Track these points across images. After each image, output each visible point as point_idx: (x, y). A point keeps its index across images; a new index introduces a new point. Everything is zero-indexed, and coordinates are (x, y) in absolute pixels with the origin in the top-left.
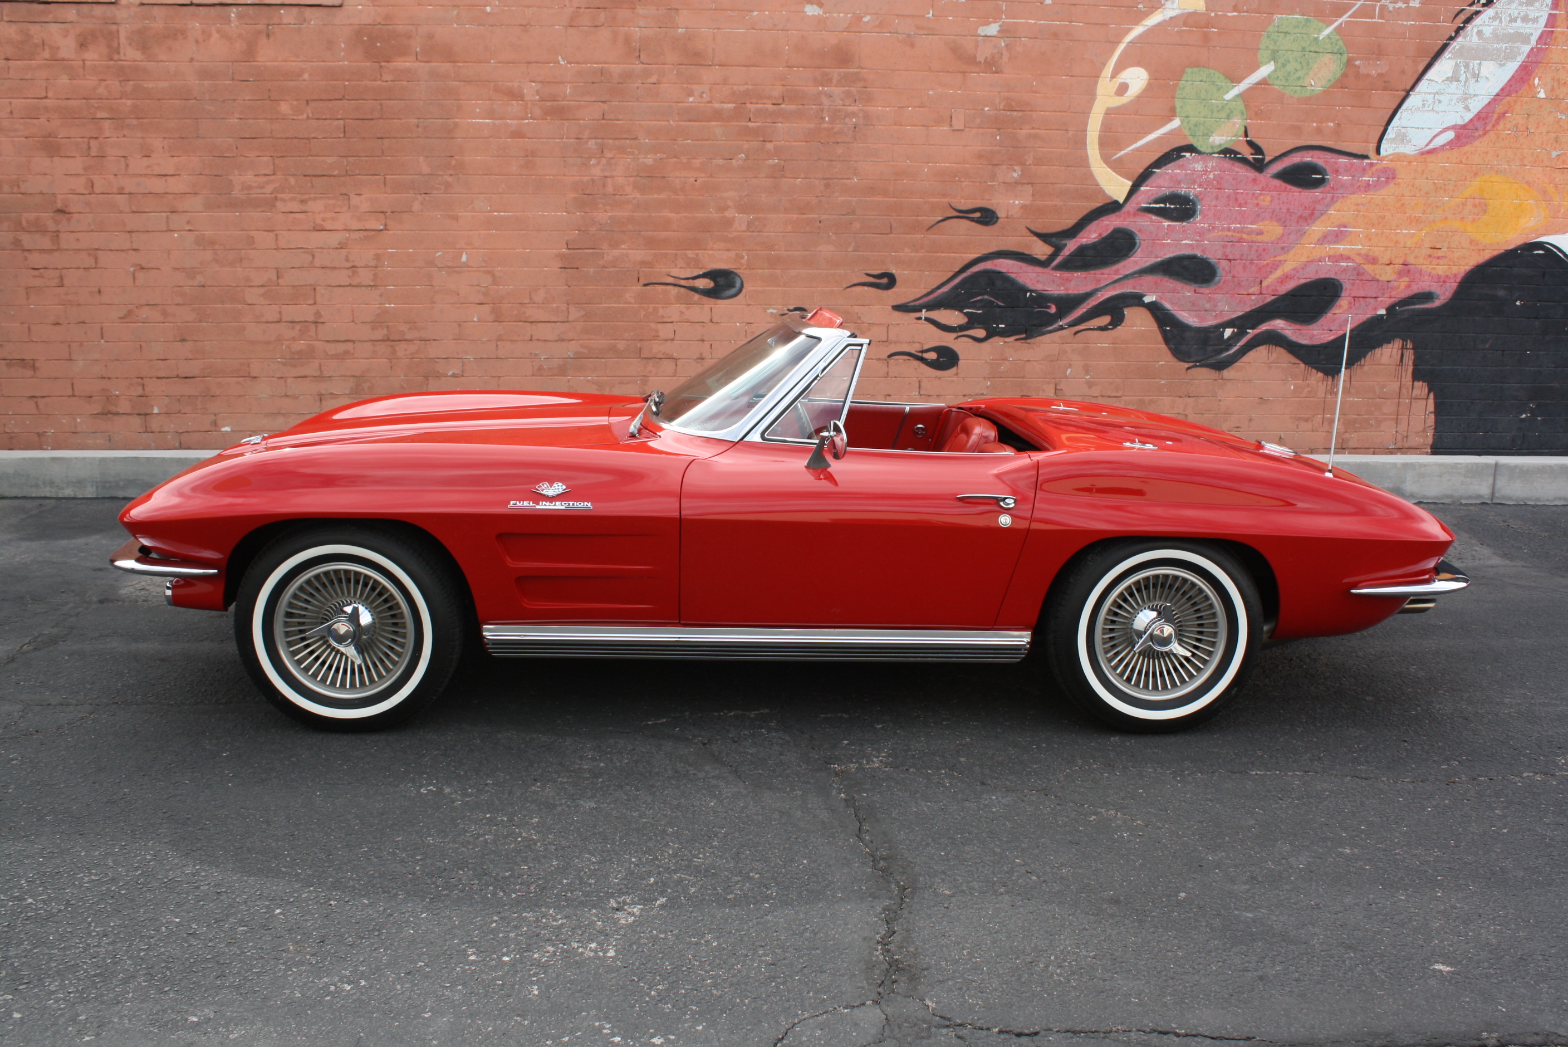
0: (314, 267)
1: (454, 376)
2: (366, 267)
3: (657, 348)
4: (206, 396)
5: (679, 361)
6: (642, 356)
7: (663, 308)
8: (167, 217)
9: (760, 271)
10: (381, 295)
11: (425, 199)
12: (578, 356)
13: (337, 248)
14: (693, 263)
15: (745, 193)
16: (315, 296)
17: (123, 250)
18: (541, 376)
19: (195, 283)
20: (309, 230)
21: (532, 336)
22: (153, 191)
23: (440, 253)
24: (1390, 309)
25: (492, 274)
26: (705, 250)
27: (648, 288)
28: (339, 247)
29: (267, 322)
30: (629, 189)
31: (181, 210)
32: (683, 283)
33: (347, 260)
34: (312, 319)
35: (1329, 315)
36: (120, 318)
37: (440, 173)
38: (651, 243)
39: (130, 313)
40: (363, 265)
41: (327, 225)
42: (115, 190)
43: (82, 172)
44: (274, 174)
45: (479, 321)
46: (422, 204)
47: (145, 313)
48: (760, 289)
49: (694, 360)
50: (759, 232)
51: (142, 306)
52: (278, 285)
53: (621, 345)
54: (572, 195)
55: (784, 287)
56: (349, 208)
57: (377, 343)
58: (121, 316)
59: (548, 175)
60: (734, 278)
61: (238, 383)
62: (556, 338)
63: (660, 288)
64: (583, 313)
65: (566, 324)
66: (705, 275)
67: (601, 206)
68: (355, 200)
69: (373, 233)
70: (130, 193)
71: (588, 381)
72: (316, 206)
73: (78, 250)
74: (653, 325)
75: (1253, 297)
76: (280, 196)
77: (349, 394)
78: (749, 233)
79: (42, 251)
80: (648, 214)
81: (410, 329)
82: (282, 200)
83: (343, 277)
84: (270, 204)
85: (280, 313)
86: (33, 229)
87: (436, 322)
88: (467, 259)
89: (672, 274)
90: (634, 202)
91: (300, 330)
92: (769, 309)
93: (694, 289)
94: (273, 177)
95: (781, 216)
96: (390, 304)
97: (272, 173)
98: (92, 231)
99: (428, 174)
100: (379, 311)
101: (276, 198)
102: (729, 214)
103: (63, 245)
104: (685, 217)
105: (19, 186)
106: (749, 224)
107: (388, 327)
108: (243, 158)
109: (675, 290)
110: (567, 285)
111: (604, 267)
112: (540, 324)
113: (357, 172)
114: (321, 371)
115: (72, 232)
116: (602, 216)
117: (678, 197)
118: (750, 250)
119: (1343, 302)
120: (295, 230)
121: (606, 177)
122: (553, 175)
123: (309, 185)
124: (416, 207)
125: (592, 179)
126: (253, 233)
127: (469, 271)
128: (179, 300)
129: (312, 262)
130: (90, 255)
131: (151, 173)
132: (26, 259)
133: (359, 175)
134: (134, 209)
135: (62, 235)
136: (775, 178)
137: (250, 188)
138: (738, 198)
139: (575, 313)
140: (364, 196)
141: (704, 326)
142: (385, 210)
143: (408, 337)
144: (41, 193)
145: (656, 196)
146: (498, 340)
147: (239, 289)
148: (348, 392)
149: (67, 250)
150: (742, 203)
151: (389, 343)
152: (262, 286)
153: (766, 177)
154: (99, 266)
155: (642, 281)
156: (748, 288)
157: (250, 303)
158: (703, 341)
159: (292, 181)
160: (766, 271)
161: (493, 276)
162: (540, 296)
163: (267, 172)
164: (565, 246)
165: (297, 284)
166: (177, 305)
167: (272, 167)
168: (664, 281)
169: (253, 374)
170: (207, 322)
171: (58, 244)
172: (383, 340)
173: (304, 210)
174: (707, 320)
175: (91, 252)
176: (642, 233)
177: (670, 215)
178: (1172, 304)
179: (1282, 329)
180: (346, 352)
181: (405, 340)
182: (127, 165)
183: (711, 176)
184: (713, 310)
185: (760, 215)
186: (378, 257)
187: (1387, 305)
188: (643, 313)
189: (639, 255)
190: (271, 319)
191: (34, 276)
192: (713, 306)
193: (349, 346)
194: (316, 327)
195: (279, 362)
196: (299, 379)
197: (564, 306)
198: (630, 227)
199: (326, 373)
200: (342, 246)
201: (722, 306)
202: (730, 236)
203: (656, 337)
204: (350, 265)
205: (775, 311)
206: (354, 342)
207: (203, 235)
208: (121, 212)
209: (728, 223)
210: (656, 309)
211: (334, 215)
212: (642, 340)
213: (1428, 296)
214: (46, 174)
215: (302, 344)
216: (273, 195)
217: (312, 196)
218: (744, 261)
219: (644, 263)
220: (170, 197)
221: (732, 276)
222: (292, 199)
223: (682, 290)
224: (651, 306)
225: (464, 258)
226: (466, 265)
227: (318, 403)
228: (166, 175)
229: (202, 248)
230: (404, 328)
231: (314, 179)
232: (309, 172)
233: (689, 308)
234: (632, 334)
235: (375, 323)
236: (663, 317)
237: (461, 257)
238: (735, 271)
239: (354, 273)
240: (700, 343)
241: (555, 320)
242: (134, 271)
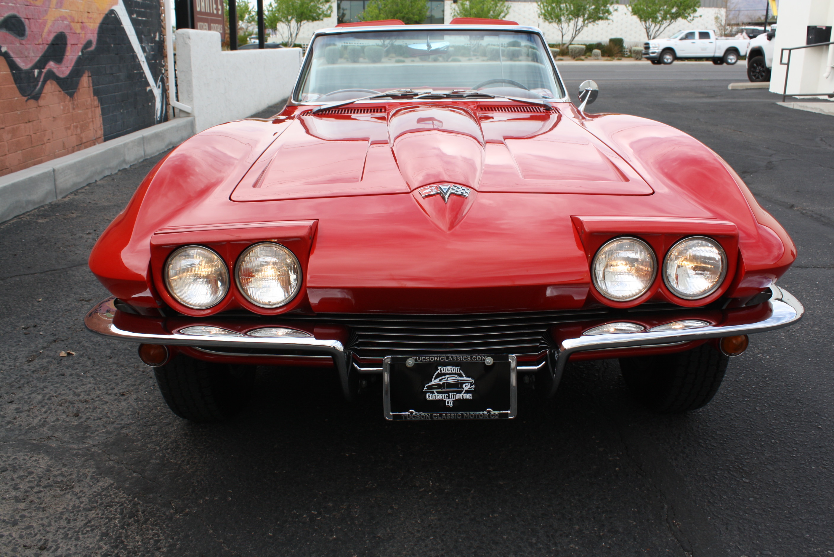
24: (82, 52)
35: (65, 57)
75: (41, 46)
119: (69, 48)
178: (13, 53)
179: (54, 68)
187: (80, 49)
213: (89, 43)
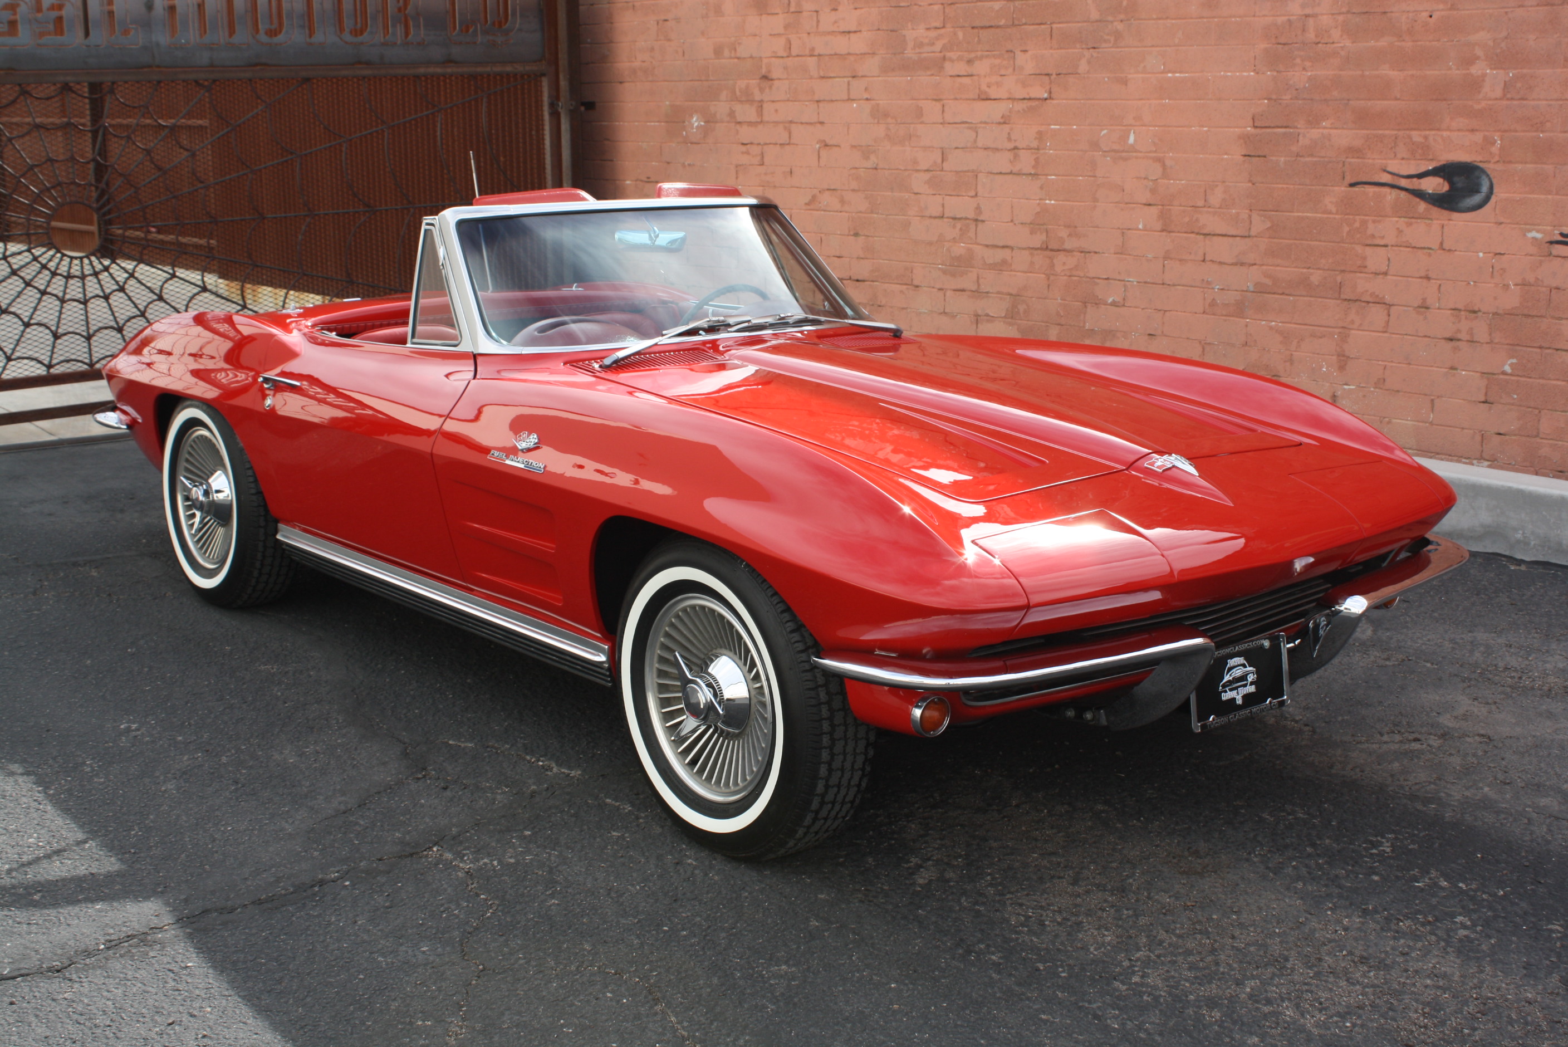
0: (977, 147)
1: (1114, 304)
2: (1029, 149)
3: (1364, 285)
4: (873, 305)
5: (1393, 309)
6: (1343, 296)
7: (1374, 222)
8: (849, 83)
9: (1519, 167)
10: (1041, 188)
11: (1092, 56)
12: (1261, 290)
13: (1000, 123)
14: (1420, 151)
15: (1504, 34)
16: (976, 184)
17: (811, 124)
18: (1214, 314)
19: (869, 164)
20: (974, 100)
21: (1205, 254)
22: (838, 52)
23: (1105, 132)
25: (1160, 161)
26: (1438, 130)
27: (1356, 189)
28: (1002, 121)
29: (931, 217)
30: (1336, 34)
31: (860, 74)
32: (1404, 183)
33: (1009, 139)
34: (971, 215)
36: (806, 204)
37: (1110, 18)
38: (1363, 118)
39: (814, 197)
40: (1025, 147)
41: (993, 93)
42: (807, 52)
43: (782, 31)
44: (944, 27)
45: (1145, 229)
46: (1089, 62)
47: (826, 199)
48: (1518, 197)
49: (1415, 308)
50: (1522, 99)
51: (824, 190)
52: (942, 170)
53: (1316, 277)
54: (1263, 46)
55: (1557, 194)
56: (1014, 69)
57: (1036, 252)
58: (807, 201)
59: (1234, 16)
60: (1478, 178)
61: (901, 292)
62: (1234, 261)
63: (1371, 190)
64: (1269, 224)
65: (1247, 240)
66: (1436, 172)
67: (1298, 61)
68: (1021, 58)
69: (1037, 103)
70: (820, 55)
71: (1271, 328)
72: (982, 67)
73: (776, 123)
74: (1359, 249)
76: (948, 55)
77: (1005, 317)
78: (1505, 102)
79: (750, 124)
80: (1359, 73)
81: (1070, 235)
82: (951, 60)
83: (1002, 162)
84: (938, 65)
85: (943, 206)
86: (744, 99)
87: (1097, 227)
88: (1135, 140)
89: (1389, 169)
90: (1343, 53)
91: (961, 229)
92: (1530, 231)
93: (1419, 194)
94: (942, 31)
95: (1559, 71)
96: (1050, 200)
97: (942, 25)
98: (788, 100)
99: (1097, 21)
100: (1038, 210)
101: (944, 58)
102: (1475, 70)
103: (766, 118)
104: (1412, 76)
105: (735, 50)
106: (1507, 86)
107: (1047, 232)
108: (916, 7)
109: (1390, 195)
110: (1250, 181)
111: (1298, 155)
112: (1215, 238)
113: (1024, 21)
114: (979, 285)
115: (773, 101)
116: (1299, 77)
117: (1403, 44)
118: (1505, 131)
120: (961, 99)
121: (1307, 16)
122: (1240, 17)
123: (976, 39)
124: (1083, 67)
125: (1289, 20)
126: (921, 103)
127: (1137, 158)
128: (854, 185)
129: (975, 141)
130: (785, 128)
131: (837, 30)
132: (737, 132)
133: (1025, 24)
134: (822, 74)
135: (765, 105)
136: (1552, 5)
137: (921, 45)
138: (1490, 43)
139: (1259, 224)
140: (1030, 53)
141: (1430, 255)
142: (1050, 72)
143: (1067, 246)
144: (751, 57)
145: (1372, 43)
146: (1165, 258)
147: (907, 173)
148: (1003, 315)
149: (768, 122)
150: (1498, 51)
151: (1048, 253)
152: (927, 170)
153: (1538, 5)
154: (792, 141)
155: (1349, 179)
156: (1500, 194)
157: (916, 191)
158: (1428, 278)
159: (960, 34)
160: (1528, 166)
161: (1164, 166)
162: (1216, 198)
163: (938, 24)
164: (1251, 123)
165: (960, 170)
166: (853, 190)
167: (942, 19)
168: (1377, 179)
169: (916, 283)
170: (877, 214)
171: (762, 115)
172: (1041, 249)
173: (970, 73)
174: (1435, 246)
175: (787, 125)
176: (1351, 102)
177: (1391, 73)
180: (1004, 262)
181: (1064, 250)
182: (818, 21)
183: (1453, 8)
184: (1445, 227)
185: (1525, 71)
186: (1040, 136)
188: (1346, 229)
189: (1344, 137)
190: (934, 214)
191: (743, 153)
192: (1446, 222)
193: (1006, 254)
194: (976, 226)
195: (939, 269)
196: (957, 293)
197: (1244, 214)
198: (1335, 93)
199: (984, 288)
200: (1005, 121)
201: (1459, 222)
202: (1477, 107)
203: (1362, 268)
204: (1011, 145)
205: (1539, 236)
206: (1012, 248)
207: (878, 105)
208: (811, 78)
209: (1475, 85)
210: (1364, 223)
211: (999, 79)
212: (1343, 271)
214: (756, 35)
215: (960, 249)
216: (942, 54)
217: (979, 54)
218: (1495, 149)
219: (1353, 151)
220: (852, 58)
221: (1477, 173)
222: (960, 59)
223: (1403, 194)
224: (1357, 218)
225: (1131, 140)
226: (1133, 149)
227: (975, 326)
228: (849, 32)
229: (876, 121)
230: (1063, 233)
231: (981, 31)
232: (977, 24)
233: (1411, 224)
234: (1330, 261)
235: (1035, 226)
236: (1373, 236)
237: (1128, 137)
238: (1481, 165)
239: (1016, 156)
240: (1425, 281)
241: (1234, 233)
242: (820, 148)
